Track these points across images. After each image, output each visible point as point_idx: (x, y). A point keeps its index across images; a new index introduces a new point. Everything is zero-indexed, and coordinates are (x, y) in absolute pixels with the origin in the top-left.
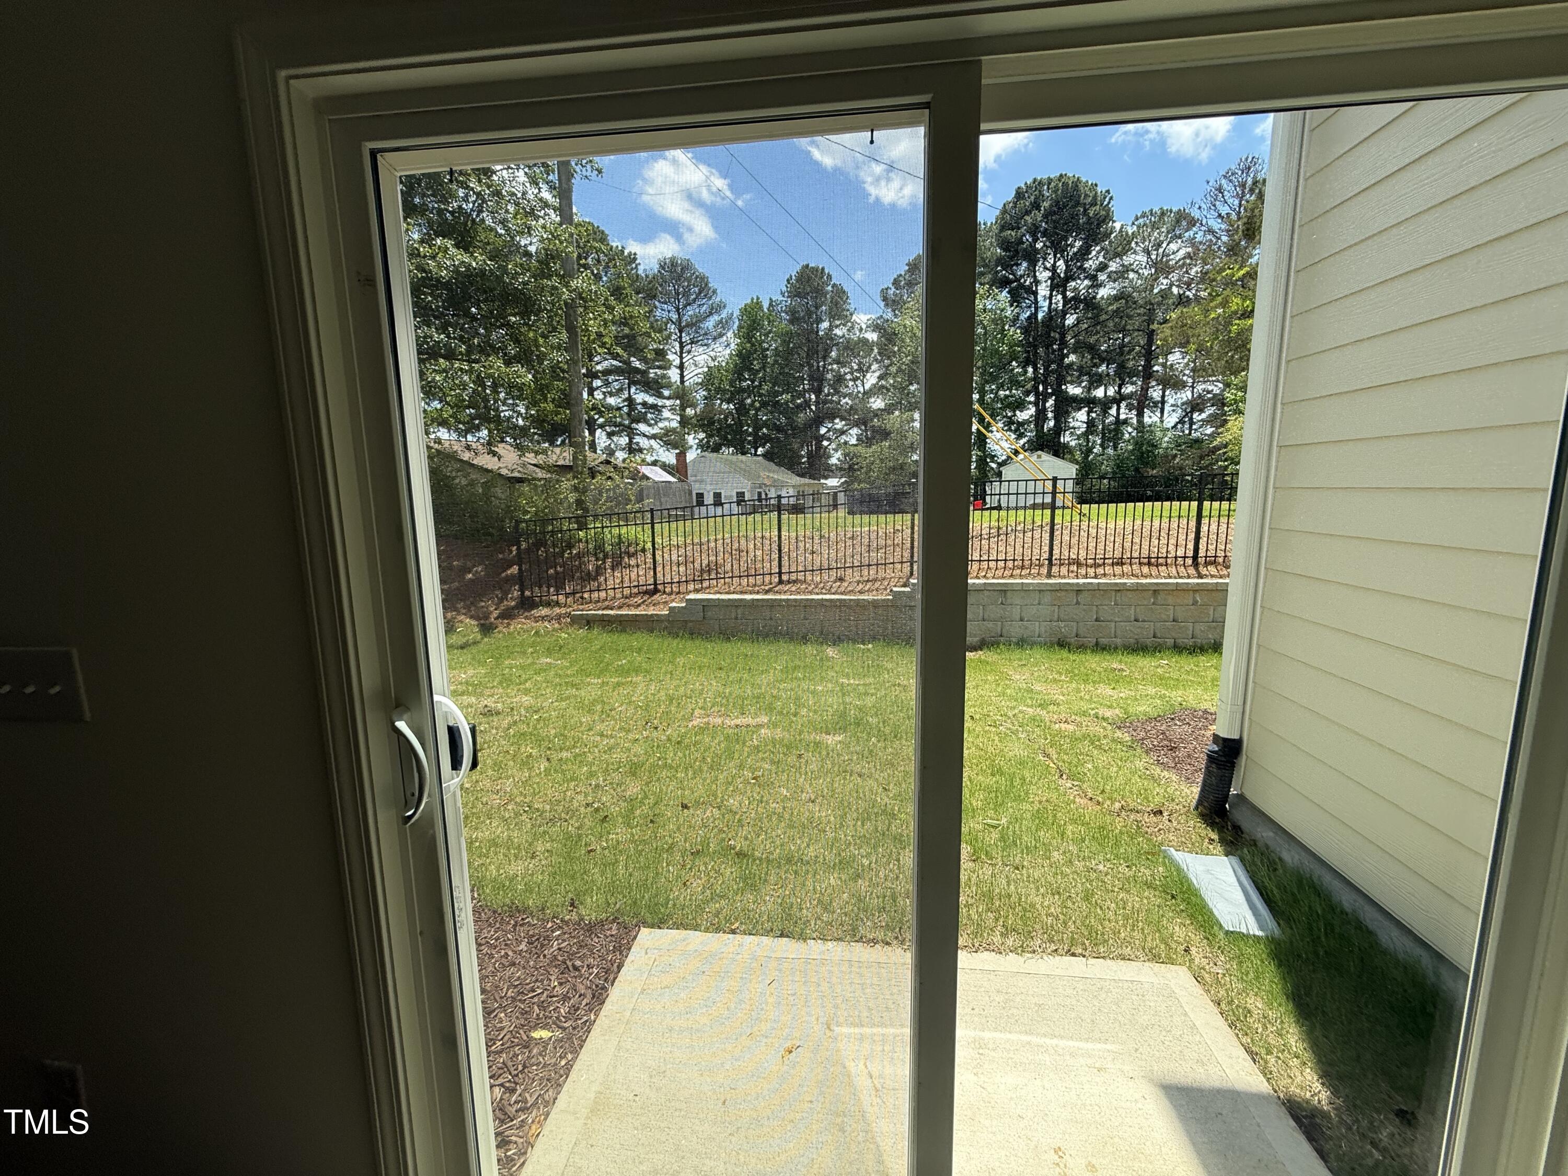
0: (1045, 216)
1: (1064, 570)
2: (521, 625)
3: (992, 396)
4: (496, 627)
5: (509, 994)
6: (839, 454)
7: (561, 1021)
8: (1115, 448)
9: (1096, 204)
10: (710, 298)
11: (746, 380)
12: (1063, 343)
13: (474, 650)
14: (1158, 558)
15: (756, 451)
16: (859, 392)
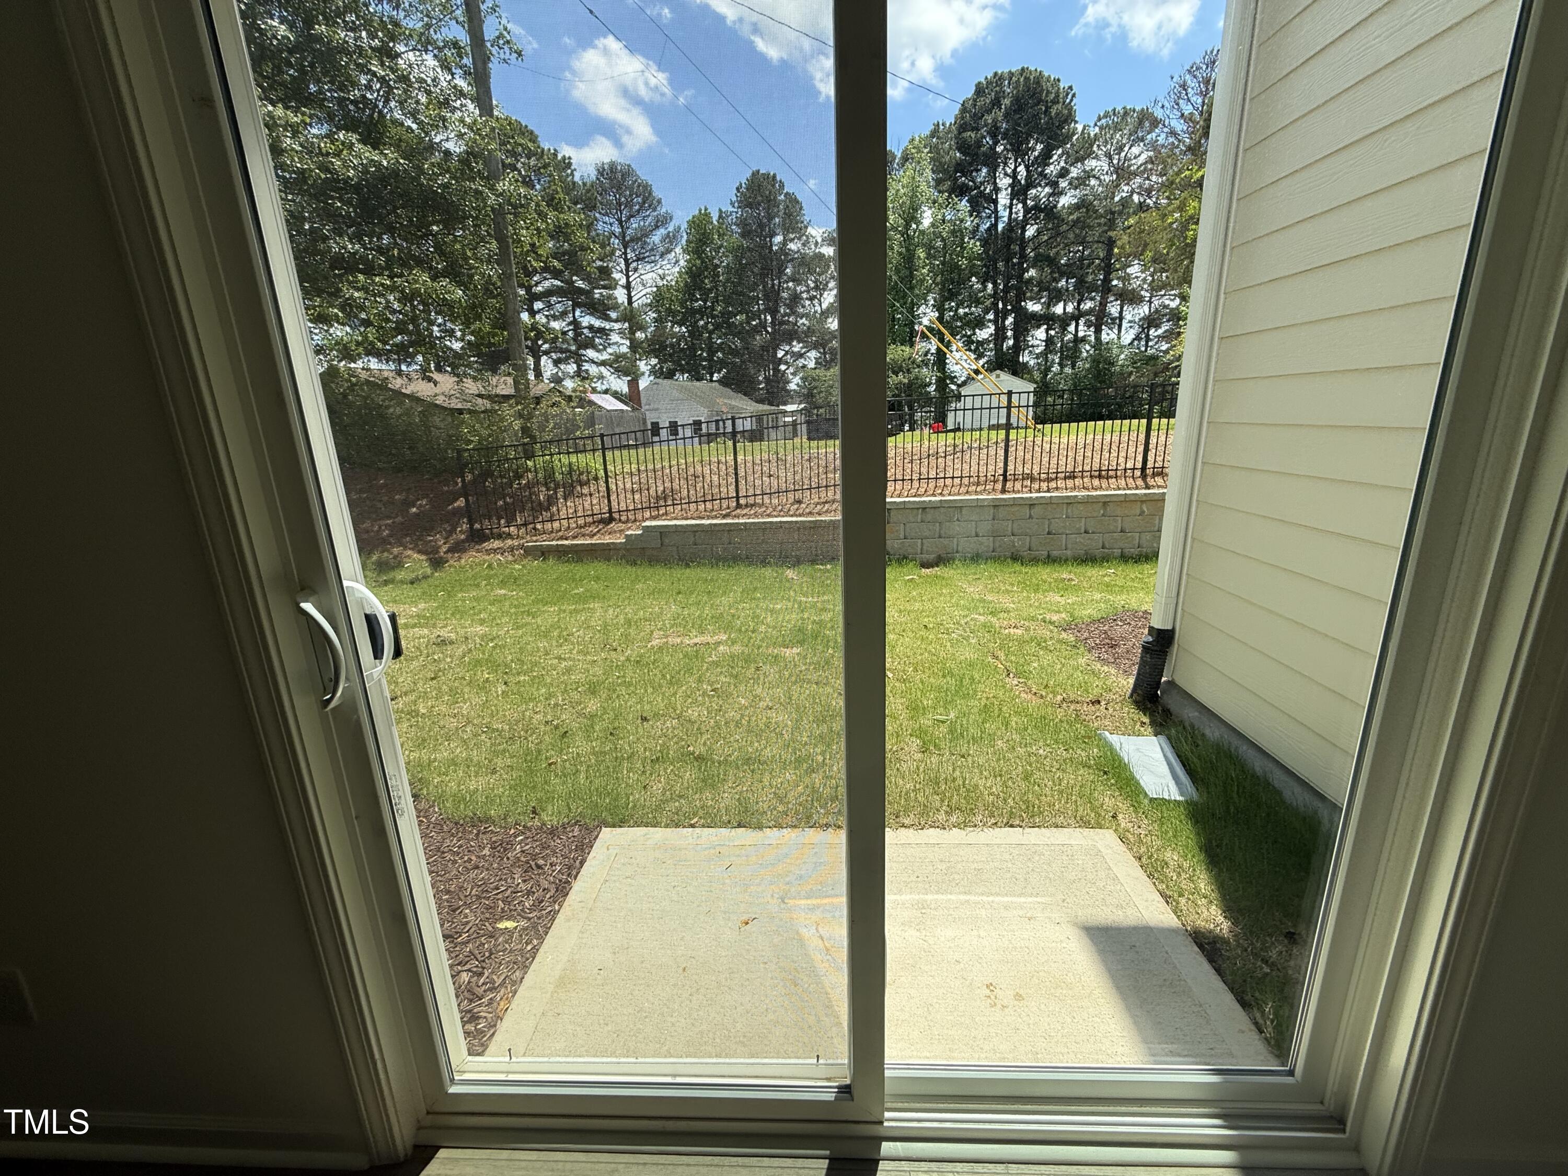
0: (1007, 115)
1: (1018, 485)
2: (472, 558)
3: (952, 314)
4: (447, 561)
5: (474, 892)
6: (797, 380)
7: (526, 912)
8: (1073, 367)
9: (1058, 102)
10: (655, 210)
11: (697, 300)
12: (1023, 257)
13: (424, 584)
14: (1108, 470)
15: (712, 376)
16: (816, 312)
